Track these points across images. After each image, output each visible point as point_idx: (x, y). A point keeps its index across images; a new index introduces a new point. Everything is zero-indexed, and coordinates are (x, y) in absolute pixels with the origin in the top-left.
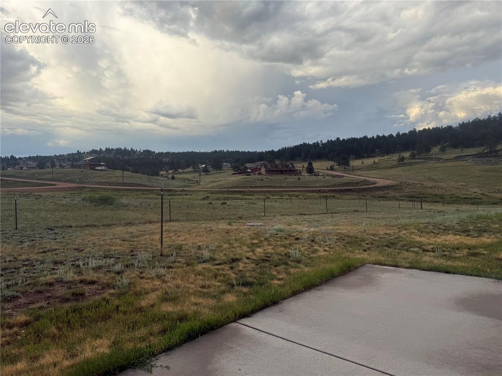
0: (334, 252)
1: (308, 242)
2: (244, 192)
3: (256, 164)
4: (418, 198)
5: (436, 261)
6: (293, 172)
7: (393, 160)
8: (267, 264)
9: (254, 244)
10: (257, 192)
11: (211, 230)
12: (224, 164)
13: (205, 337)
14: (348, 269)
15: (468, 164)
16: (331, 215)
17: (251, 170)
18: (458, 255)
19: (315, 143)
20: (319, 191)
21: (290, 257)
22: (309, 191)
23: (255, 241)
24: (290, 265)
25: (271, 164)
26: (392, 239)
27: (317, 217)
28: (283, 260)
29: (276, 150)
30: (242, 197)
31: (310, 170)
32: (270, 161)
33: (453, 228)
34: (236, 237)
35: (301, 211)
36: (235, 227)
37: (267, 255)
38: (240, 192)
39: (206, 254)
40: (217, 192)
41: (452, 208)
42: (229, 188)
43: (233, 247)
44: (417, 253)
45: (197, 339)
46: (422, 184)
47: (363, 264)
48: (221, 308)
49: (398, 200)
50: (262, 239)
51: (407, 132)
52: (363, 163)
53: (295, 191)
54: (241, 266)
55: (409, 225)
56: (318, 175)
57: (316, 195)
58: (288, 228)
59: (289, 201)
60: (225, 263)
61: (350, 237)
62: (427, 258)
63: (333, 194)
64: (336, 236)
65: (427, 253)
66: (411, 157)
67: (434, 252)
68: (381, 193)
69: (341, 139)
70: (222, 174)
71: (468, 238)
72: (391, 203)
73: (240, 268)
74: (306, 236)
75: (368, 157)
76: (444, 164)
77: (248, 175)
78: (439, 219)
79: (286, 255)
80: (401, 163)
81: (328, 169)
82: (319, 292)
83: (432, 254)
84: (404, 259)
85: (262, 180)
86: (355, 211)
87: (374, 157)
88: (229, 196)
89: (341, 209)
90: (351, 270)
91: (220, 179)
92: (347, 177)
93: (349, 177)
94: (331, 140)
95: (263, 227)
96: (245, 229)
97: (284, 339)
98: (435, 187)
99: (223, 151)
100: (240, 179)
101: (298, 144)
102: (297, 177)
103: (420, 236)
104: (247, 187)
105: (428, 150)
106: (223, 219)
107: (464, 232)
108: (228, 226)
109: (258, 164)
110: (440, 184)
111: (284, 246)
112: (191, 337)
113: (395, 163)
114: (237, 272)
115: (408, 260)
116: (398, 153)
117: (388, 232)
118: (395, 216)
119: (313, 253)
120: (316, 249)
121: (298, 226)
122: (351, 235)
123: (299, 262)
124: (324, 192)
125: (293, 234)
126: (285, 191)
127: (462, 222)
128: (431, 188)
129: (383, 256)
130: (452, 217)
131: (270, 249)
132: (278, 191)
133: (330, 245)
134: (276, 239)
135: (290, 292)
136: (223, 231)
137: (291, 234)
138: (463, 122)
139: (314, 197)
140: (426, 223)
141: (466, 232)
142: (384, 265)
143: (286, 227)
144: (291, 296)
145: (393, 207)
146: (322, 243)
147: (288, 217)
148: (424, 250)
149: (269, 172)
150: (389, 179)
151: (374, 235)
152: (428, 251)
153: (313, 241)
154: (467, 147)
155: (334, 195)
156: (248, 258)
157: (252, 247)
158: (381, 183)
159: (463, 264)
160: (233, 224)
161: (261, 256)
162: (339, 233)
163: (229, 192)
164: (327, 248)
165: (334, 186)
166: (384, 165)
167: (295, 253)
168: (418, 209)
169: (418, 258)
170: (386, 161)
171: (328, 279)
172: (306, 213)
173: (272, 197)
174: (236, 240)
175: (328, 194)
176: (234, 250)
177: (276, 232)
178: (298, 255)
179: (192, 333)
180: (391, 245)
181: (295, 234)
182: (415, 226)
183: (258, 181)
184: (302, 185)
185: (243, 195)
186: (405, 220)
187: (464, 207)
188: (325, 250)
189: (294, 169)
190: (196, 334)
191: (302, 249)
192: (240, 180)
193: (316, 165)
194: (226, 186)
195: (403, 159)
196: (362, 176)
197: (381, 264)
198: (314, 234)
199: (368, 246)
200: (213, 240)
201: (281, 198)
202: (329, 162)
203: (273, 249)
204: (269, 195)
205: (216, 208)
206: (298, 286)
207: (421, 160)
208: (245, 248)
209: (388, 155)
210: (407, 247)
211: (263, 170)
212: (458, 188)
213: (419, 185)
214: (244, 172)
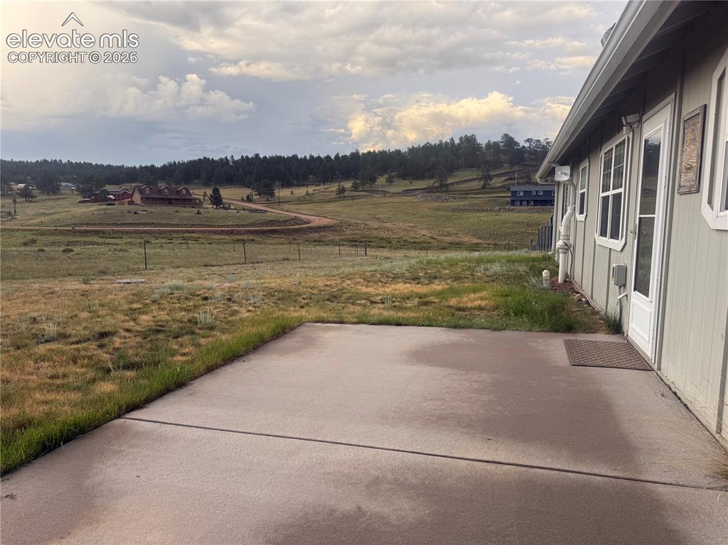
0: (262, 312)
1: (223, 302)
2: (104, 233)
3: (123, 187)
4: (361, 242)
5: (386, 313)
6: (188, 201)
7: (332, 192)
8: (161, 336)
9: (136, 309)
10: (128, 232)
11: (52, 293)
12: (64, 184)
13: (72, 444)
14: (283, 331)
15: (417, 200)
16: (251, 265)
17: (114, 195)
18: (409, 305)
19: (222, 159)
20: (232, 232)
21: (197, 323)
22: (215, 232)
23: (135, 306)
24: (198, 334)
25: (151, 187)
26: (334, 292)
27: (232, 269)
28: (187, 329)
29: (158, 165)
30: (101, 240)
31: (217, 200)
32: (149, 183)
33: (402, 276)
34: (100, 300)
35: (205, 260)
36: (97, 286)
37: (159, 323)
38: (97, 233)
39: (51, 329)
40: (51, 233)
41: (400, 254)
42: (75, 225)
43: (99, 317)
44: (364, 306)
45: (58, 450)
46: (366, 225)
47: (301, 323)
48: (91, 403)
49: (339, 245)
50: (148, 301)
51: (348, 154)
52: (292, 193)
53: (193, 232)
54: (117, 342)
55: (354, 274)
56: (230, 208)
57: (226, 237)
58: (188, 285)
59: (185, 246)
60: (89, 339)
61: (282, 291)
62: (376, 311)
63: (251, 237)
64: (263, 291)
65: (375, 305)
66: (353, 189)
67: (383, 303)
68: (316, 236)
69: (261, 156)
70: (60, 202)
71: (419, 286)
72: (328, 249)
73: (117, 345)
74: (219, 293)
75: (299, 185)
76: (391, 200)
77: (110, 205)
78: (386, 266)
79: (190, 321)
80: (341, 195)
81: (243, 200)
82: (245, 364)
83: (381, 305)
84: (349, 314)
85: (135, 213)
86: (284, 260)
87: (307, 186)
88: (74, 239)
89: (265, 257)
90: (287, 331)
91: (56, 210)
92: (272, 212)
93: (274, 213)
94: (247, 157)
95: (147, 285)
96: (118, 288)
97: (201, 428)
98: (381, 229)
99: (61, 161)
100: (94, 210)
101: (196, 158)
102: (195, 210)
103: (367, 287)
104: (109, 224)
105: (373, 180)
106: (69, 275)
107: (414, 279)
108: (83, 286)
109: (128, 187)
110: (386, 225)
111: (187, 310)
112: (47, 447)
113: (333, 195)
114: (111, 350)
115: (354, 315)
116: (337, 182)
117: (328, 283)
118: (336, 264)
119: (231, 315)
120: (236, 310)
121: (204, 282)
122: (282, 289)
123: (212, 328)
124: (239, 233)
125: (198, 293)
126: (176, 232)
127: (412, 268)
128: (376, 229)
129: (325, 312)
130: (401, 263)
131: (163, 316)
132: (164, 232)
133: (255, 303)
134: (171, 301)
135: (202, 369)
136: (75, 293)
137: (195, 292)
138: (413, 147)
139: (224, 241)
140: (372, 271)
141: (416, 279)
142: (328, 323)
143: (186, 284)
144: (205, 374)
145: (332, 254)
146: (244, 301)
147: (185, 270)
148: (372, 302)
149: (147, 200)
150: (326, 217)
151: (312, 288)
152: (376, 303)
153: (229, 300)
154: (417, 179)
155: (254, 238)
156: (128, 330)
157: (133, 314)
158: (317, 221)
159: (414, 315)
160: (92, 282)
161: (149, 326)
162: (266, 287)
163: (74, 233)
164: (251, 308)
165: (253, 225)
166: (321, 197)
167: (206, 318)
168: (362, 256)
169: (366, 311)
170: (323, 192)
171: (257, 345)
172: (214, 263)
173: (153, 241)
174: (102, 305)
175: (245, 237)
176: (100, 320)
177: (169, 291)
178: (209, 320)
179: (48, 441)
180: (333, 298)
181: (201, 292)
182: (360, 275)
183: (128, 214)
184: (204, 223)
185: (103, 237)
186: (348, 269)
187: (413, 253)
188: (249, 311)
189: (190, 198)
190: (56, 442)
191: (215, 311)
192: (96, 213)
193: (225, 193)
194: (69, 222)
195: (342, 190)
196: (291, 212)
197: (323, 321)
198: (230, 290)
199: (306, 301)
200: (58, 308)
201: (170, 243)
202: (244, 189)
203: (168, 314)
204: (147, 238)
205: (54, 258)
206: (213, 359)
207: (365, 193)
208: (121, 317)
209: (324, 184)
210: (353, 299)
211: (137, 197)
212: (406, 230)
213: (363, 225)
214: (102, 198)
